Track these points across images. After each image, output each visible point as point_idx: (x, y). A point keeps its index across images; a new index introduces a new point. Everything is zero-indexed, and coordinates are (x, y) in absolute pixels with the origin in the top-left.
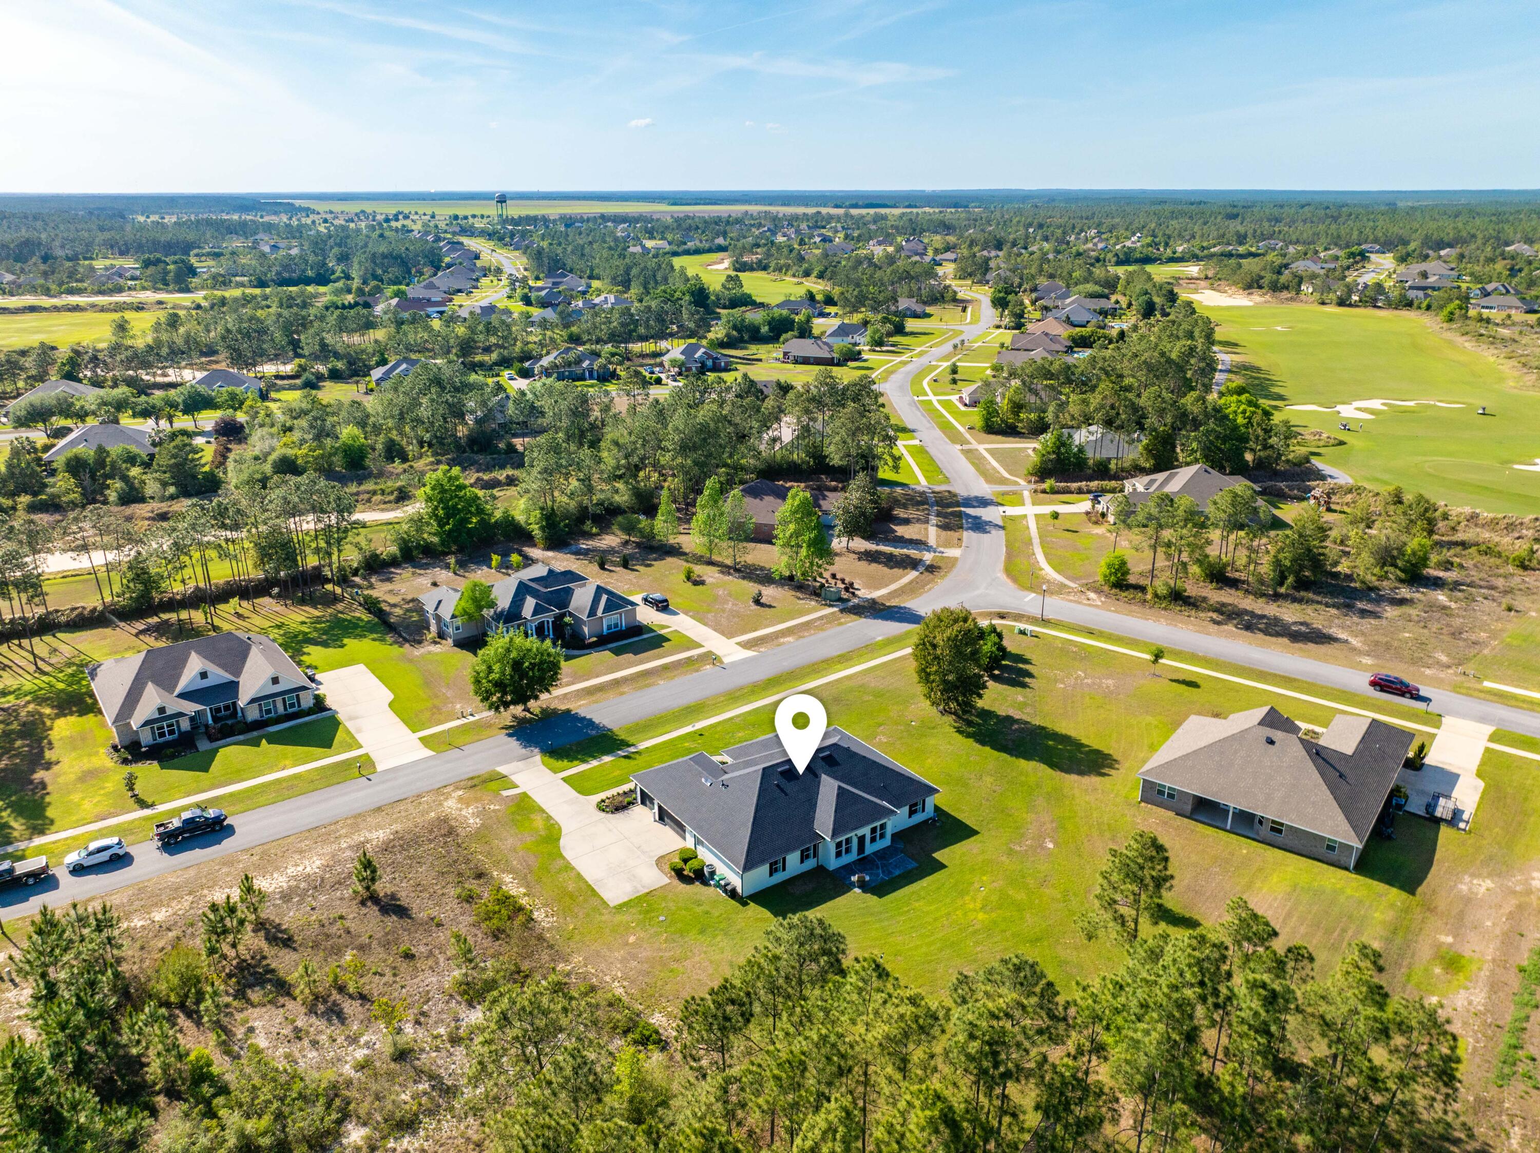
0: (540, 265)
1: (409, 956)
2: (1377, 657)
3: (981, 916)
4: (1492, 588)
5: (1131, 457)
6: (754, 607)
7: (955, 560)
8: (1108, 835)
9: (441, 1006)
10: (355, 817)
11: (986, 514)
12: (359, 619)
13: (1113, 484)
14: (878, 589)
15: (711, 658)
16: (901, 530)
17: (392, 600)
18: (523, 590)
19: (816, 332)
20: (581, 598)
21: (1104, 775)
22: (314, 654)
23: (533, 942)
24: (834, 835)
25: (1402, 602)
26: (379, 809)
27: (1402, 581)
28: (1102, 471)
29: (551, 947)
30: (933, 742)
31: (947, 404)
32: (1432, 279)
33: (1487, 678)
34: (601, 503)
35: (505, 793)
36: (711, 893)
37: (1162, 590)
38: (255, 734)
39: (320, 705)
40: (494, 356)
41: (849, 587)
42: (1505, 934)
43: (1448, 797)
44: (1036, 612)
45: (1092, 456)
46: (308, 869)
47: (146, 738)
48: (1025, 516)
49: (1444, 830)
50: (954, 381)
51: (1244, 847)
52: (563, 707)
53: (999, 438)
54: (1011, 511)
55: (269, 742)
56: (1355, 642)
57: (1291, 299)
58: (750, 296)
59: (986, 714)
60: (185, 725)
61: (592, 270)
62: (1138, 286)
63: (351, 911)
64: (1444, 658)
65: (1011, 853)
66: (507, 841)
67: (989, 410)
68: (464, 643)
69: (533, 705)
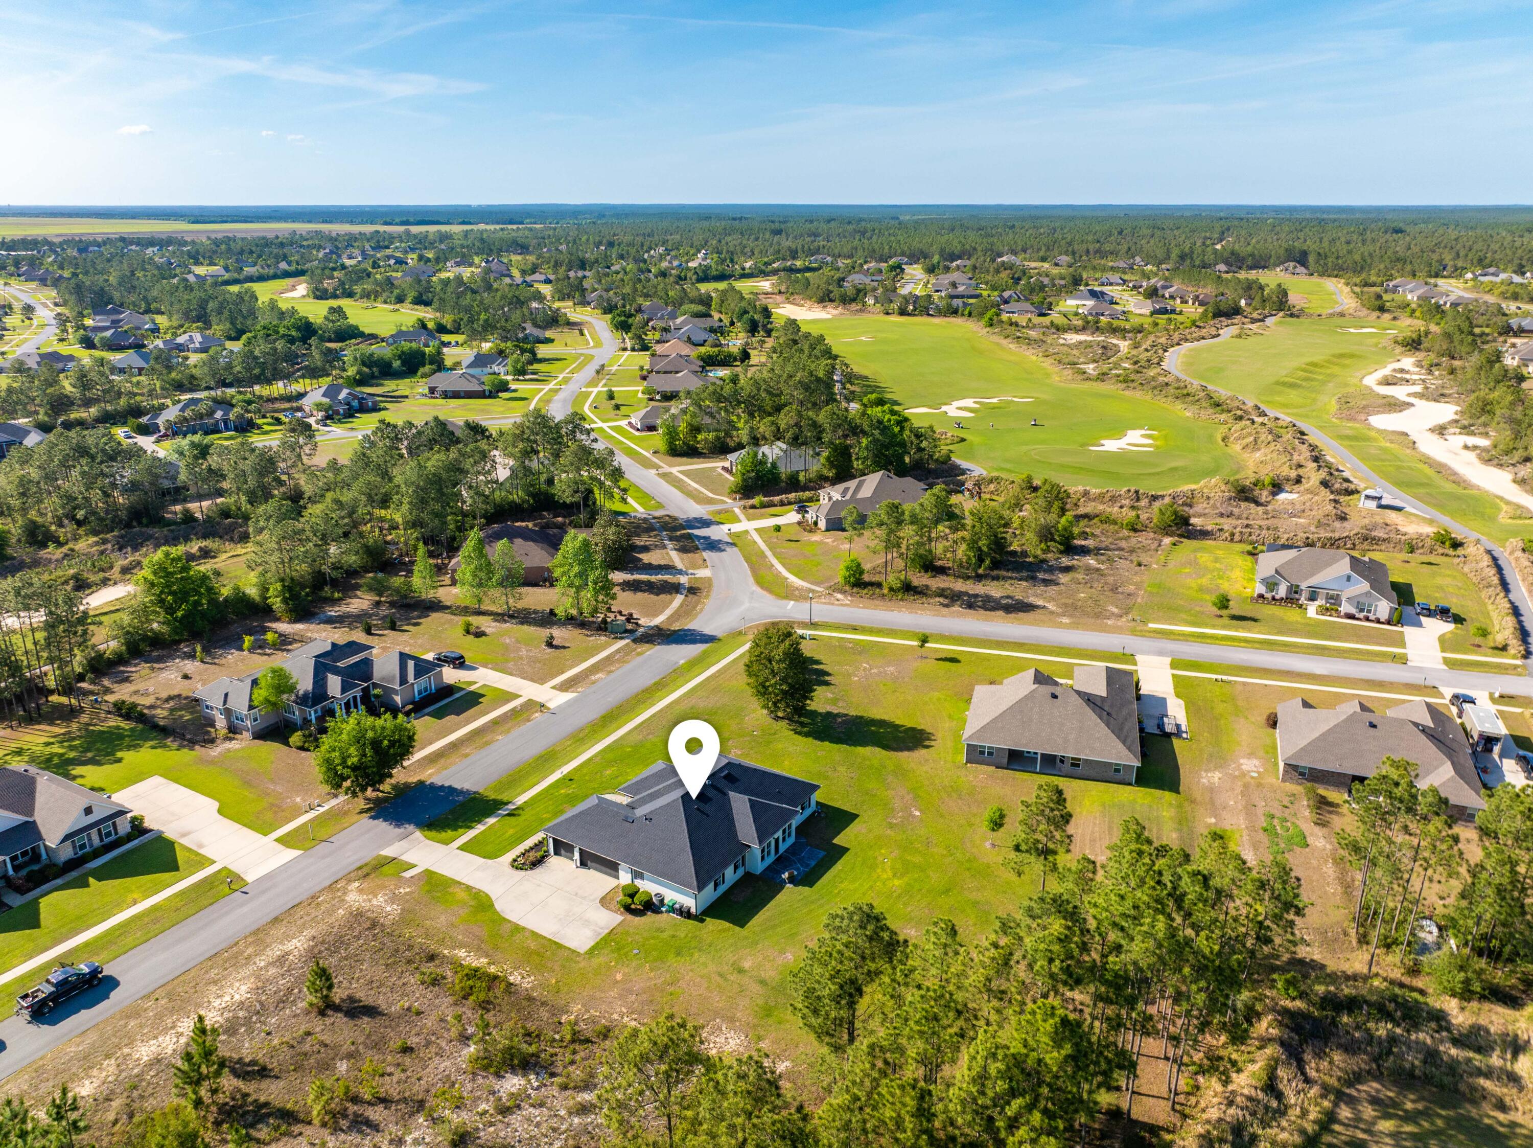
0: (80, 300)
1: (407, 1050)
2: (1071, 616)
3: (897, 882)
4: (1122, 549)
5: (815, 468)
6: (549, 650)
7: (709, 579)
8: (955, 795)
9: (469, 1086)
10: (256, 932)
11: (714, 533)
12: (118, 728)
13: (808, 494)
14: (657, 616)
15: (532, 706)
16: (646, 558)
17: (147, 701)
18: (318, 669)
19: (448, 362)
20: (384, 668)
21: (928, 747)
22: (91, 774)
23: (525, 1003)
24: (760, 843)
25: (1067, 569)
26: (276, 920)
27: (1061, 552)
28: (794, 484)
29: (544, 1004)
30: (780, 746)
31: (618, 430)
32: (961, 289)
33: (1149, 621)
34: (335, 567)
35: (408, 874)
36: (665, 919)
37: (896, 584)
38: (74, 874)
39: (138, 828)
40: (94, 411)
41: (630, 618)
42: (1245, 807)
43: (1167, 716)
44: (803, 617)
46: (237, 997)
48: (747, 532)
49: (1176, 742)
50: (617, 407)
52: (413, 779)
53: (684, 459)
54: (733, 528)
55: (99, 879)
56: (1051, 606)
57: (861, 311)
58: (357, 328)
61: (148, 304)
62: (733, 305)
63: (318, 1025)
64: (1115, 610)
65: (891, 826)
66: (440, 919)
67: (672, 434)
68: (264, 734)
69: (386, 786)
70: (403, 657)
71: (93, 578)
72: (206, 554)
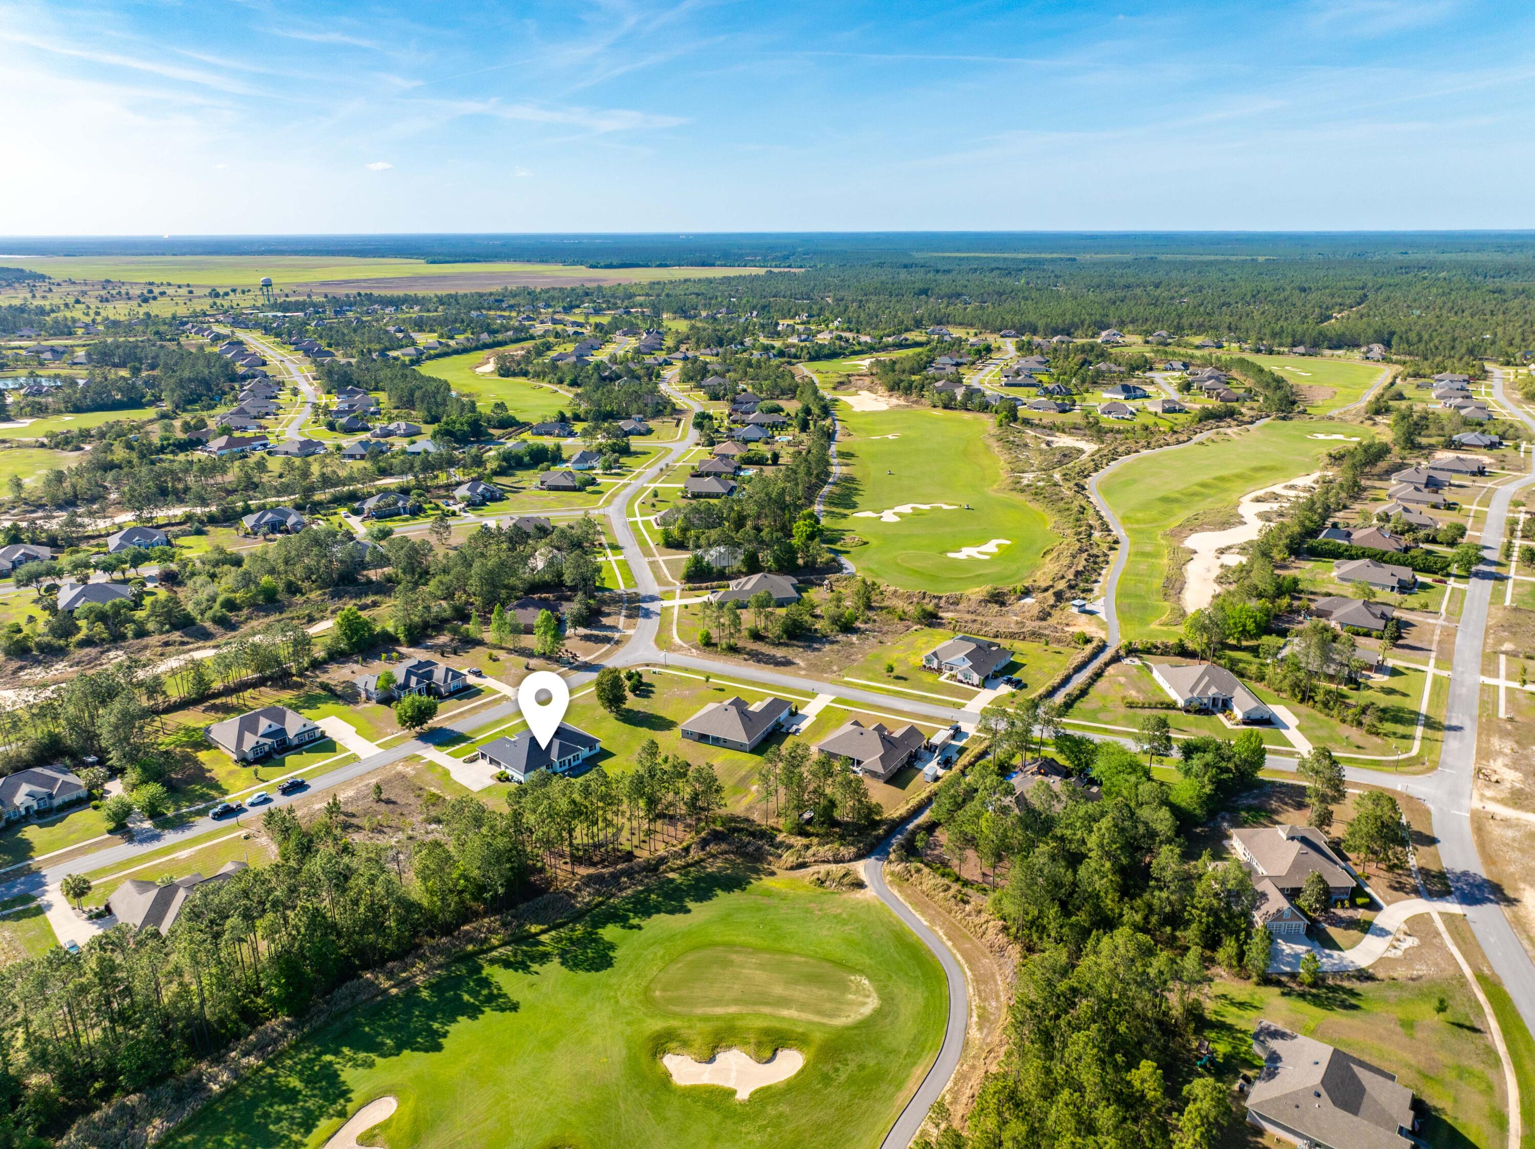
1: (402, 814)
2: (808, 670)
4: (880, 632)
5: (736, 566)
6: (525, 670)
7: (629, 637)
10: (361, 776)
11: (653, 606)
12: (320, 694)
13: (724, 583)
14: (589, 656)
15: (505, 698)
16: (604, 621)
17: (334, 683)
18: (409, 673)
19: (564, 455)
20: (439, 675)
21: (671, 730)
22: (307, 713)
23: (447, 805)
24: (558, 759)
25: (835, 642)
26: (369, 772)
27: (839, 631)
28: (719, 575)
30: (604, 724)
31: (646, 524)
33: (848, 676)
34: (435, 617)
35: (422, 761)
36: (512, 784)
37: (725, 646)
38: (298, 750)
39: (323, 736)
40: (328, 496)
41: (574, 656)
43: (799, 725)
44: (662, 661)
45: (716, 566)
46: (350, 794)
47: (250, 756)
48: (673, 607)
49: (790, 736)
50: (655, 503)
51: (714, 749)
52: (439, 726)
53: (672, 551)
54: (665, 603)
55: (307, 753)
56: (802, 664)
57: (915, 402)
58: (514, 418)
59: (629, 711)
60: (267, 748)
63: (374, 805)
64: (836, 669)
65: (627, 760)
66: (428, 777)
67: (667, 535)
68: (380, 702)
69: (425, 726)
70: (448, 670)
71: (317, 616)
72: (375, 604)
